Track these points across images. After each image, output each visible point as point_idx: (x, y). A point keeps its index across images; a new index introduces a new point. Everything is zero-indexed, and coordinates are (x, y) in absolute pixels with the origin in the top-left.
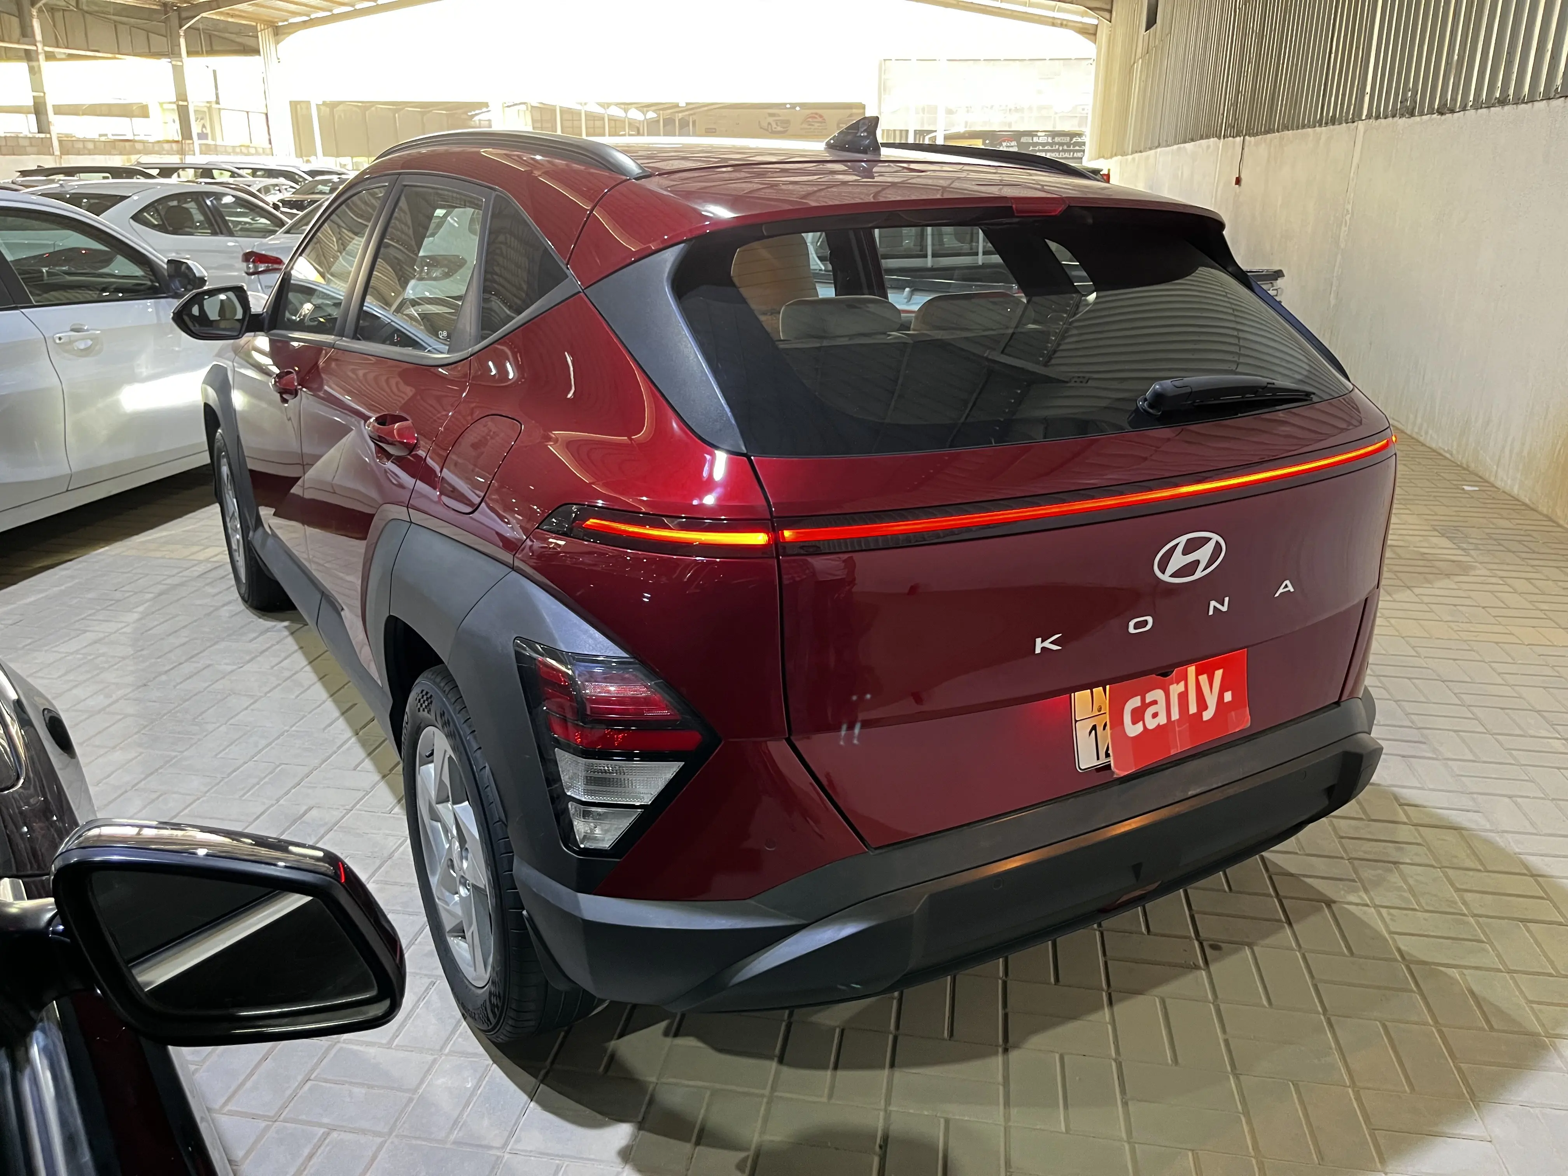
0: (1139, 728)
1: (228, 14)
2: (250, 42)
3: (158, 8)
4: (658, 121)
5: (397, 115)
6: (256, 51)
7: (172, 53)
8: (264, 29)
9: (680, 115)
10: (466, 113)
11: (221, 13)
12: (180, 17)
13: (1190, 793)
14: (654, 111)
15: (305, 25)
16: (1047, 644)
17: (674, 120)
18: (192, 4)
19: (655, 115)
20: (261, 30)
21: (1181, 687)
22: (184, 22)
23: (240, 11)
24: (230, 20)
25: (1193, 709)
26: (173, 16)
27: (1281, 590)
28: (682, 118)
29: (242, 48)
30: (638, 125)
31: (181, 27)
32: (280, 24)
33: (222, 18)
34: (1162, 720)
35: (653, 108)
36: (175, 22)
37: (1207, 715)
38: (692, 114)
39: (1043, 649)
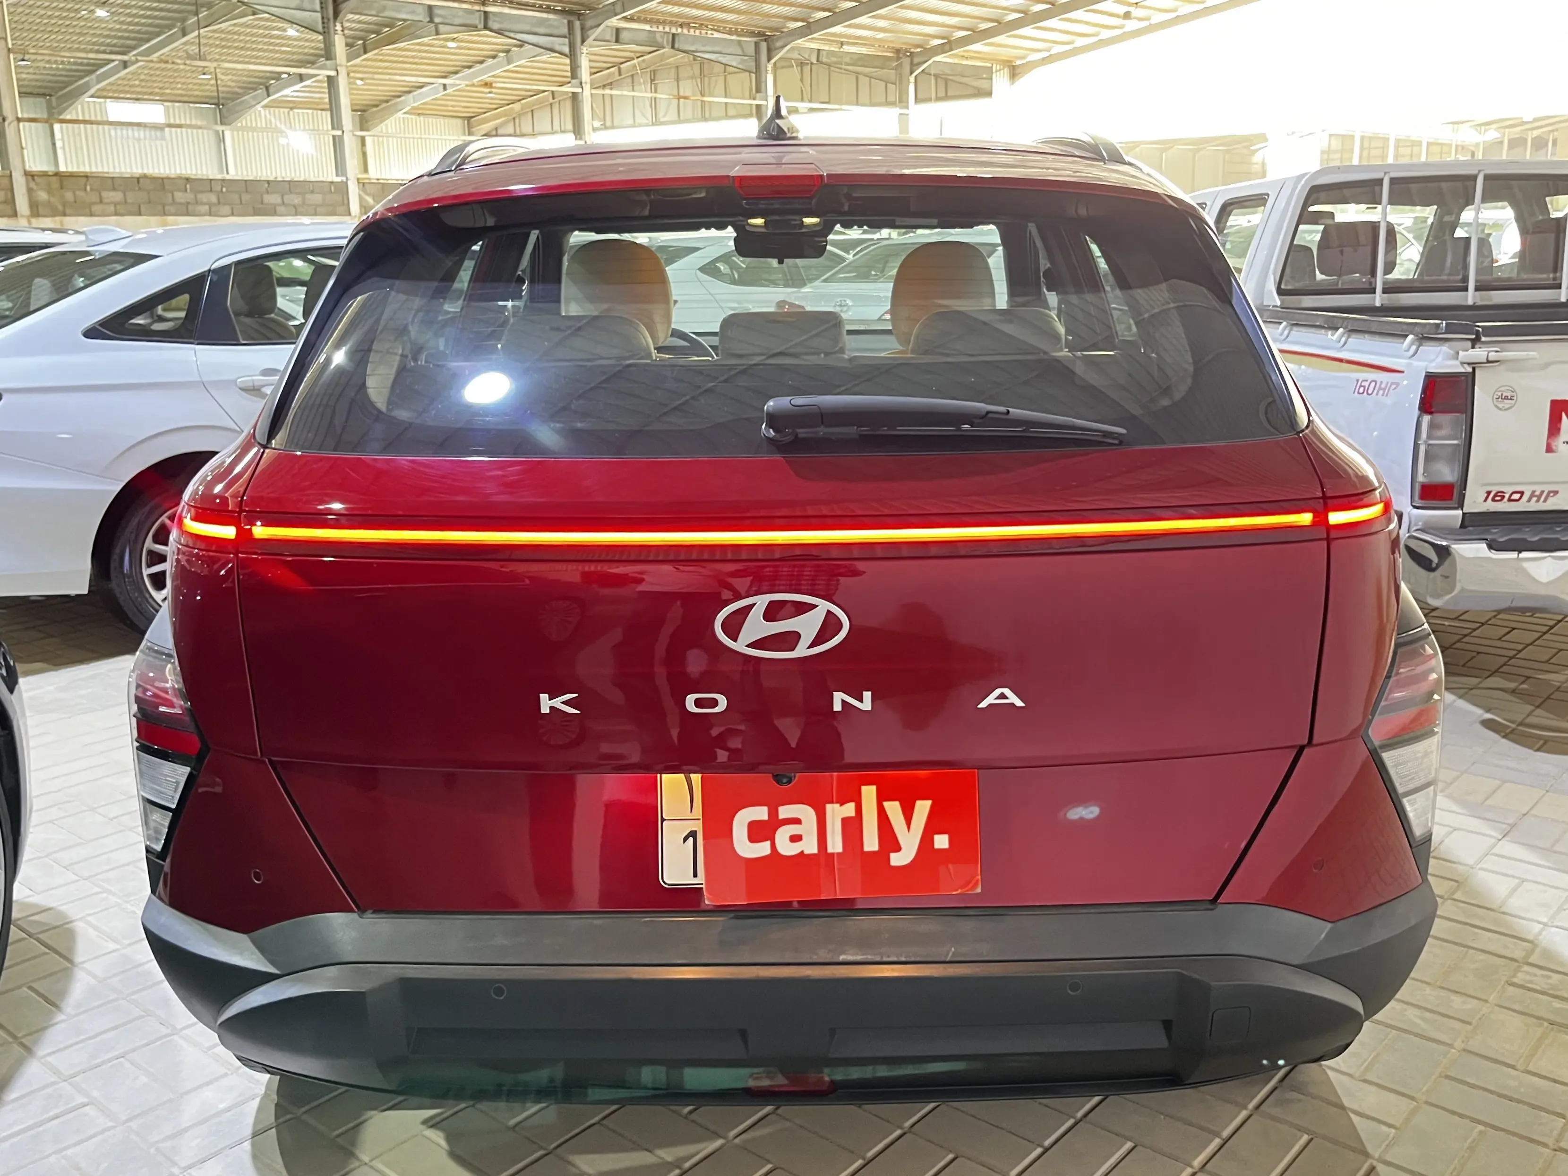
0: (762, 849)
1: (963, 56)
2: (983, 84)
3: (892, 55)
4: (1501, 143)
5: (1164, 155)
6: (989, 94)
7: (902, 101)
8: (1000, 70)
9: (1536, 133)
10: (1247, 147)
11: (955, 56)
12: (912, 63)
13: (842, 958)
14: (1497, 129)
15: (1044, 61)
16: (557, 702)
17: (1526, 140)
18: (925, 49)
19: (1498, 135)
20: (996, 71)
21: (849, 810)
22: (915, 68)
23: (975, 52)
24: (965, 62)
25: (871, 843)
26: (906, 62)
27: (991, 700)
28: (1536, 138)
29: (976, 92)
30: (1473, 149)
31: (911, 73)
32: (1018, 62)
33: (956, 61)
34: (810, 846)
35: (1494, 126)
36: (907, 68)
37: (898, 860)
38: (1553, 131)
39: (551, 708)
